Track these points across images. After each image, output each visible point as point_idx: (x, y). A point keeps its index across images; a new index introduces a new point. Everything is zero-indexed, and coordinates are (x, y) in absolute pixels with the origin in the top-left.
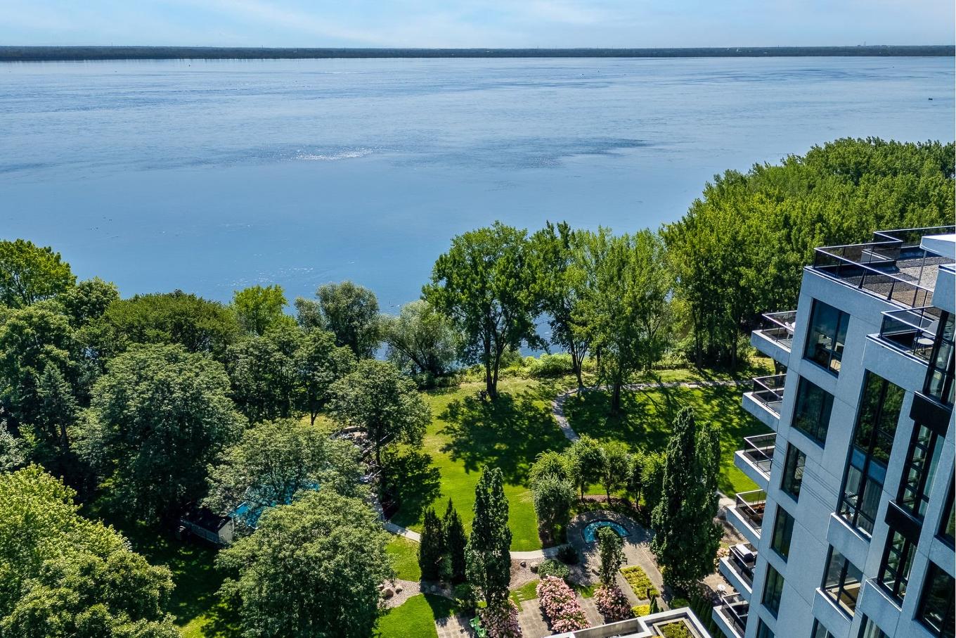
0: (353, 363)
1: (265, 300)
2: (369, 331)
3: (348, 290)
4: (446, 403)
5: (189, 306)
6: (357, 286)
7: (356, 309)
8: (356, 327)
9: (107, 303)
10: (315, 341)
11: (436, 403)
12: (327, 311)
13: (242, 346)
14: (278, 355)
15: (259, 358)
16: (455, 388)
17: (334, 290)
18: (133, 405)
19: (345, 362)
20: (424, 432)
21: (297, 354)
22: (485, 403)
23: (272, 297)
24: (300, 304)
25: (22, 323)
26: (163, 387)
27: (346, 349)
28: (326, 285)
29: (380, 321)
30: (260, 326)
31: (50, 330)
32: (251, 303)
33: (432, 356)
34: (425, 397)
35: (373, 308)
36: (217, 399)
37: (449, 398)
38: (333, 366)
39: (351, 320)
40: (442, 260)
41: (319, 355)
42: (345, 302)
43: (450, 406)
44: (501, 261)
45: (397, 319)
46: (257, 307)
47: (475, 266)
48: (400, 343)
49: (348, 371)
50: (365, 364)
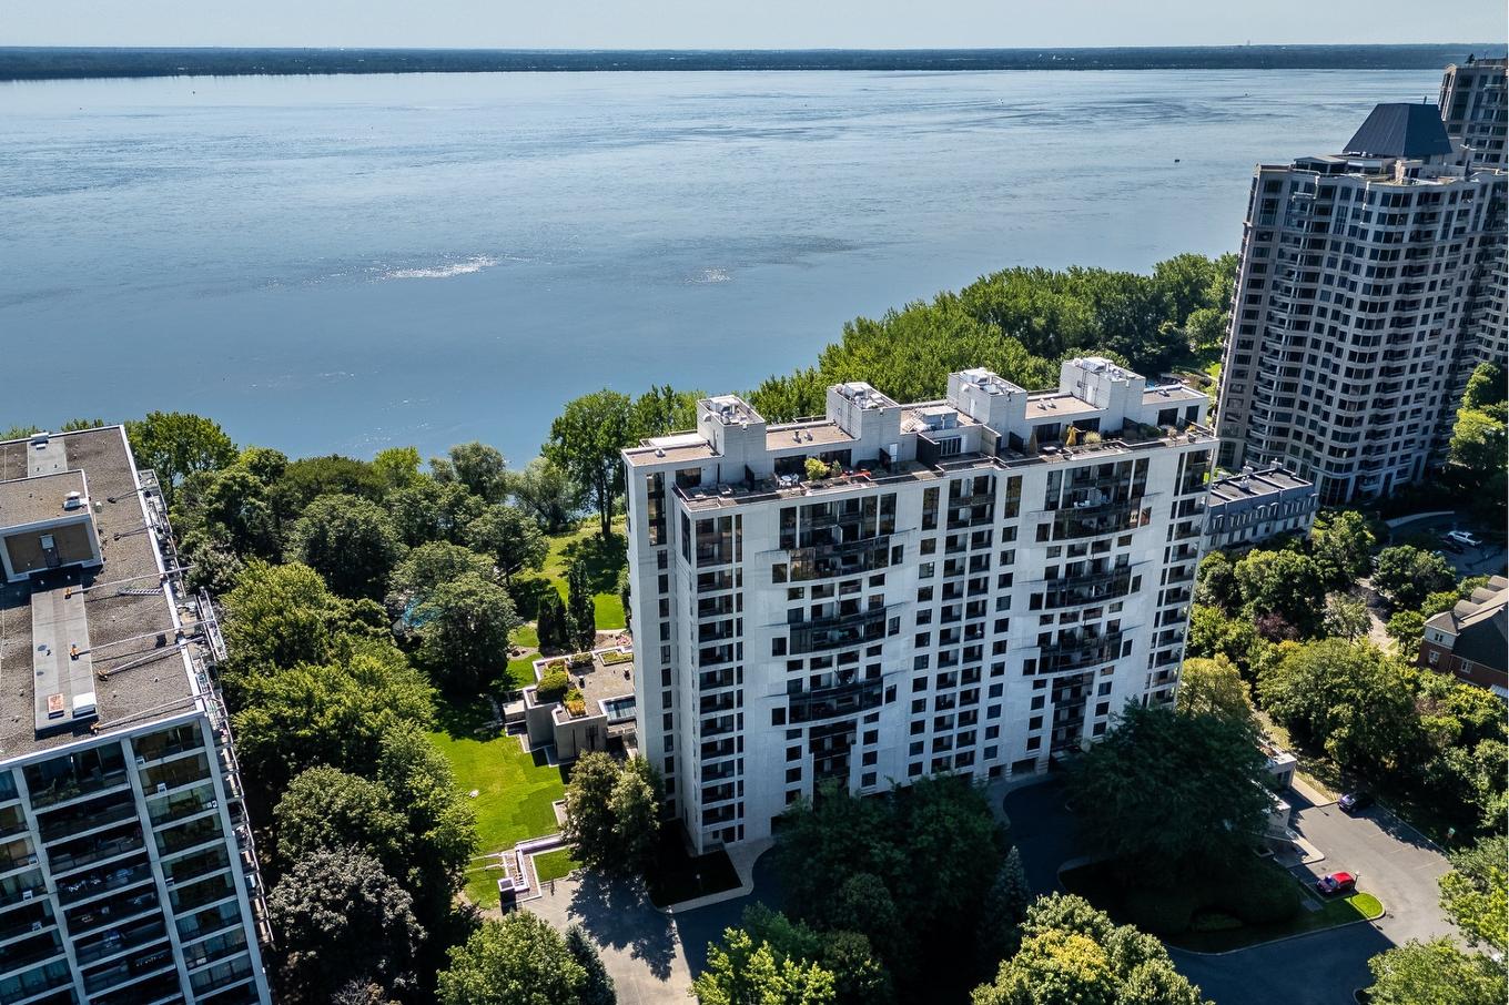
0: (484, 508)
1: (404, 460)
2: (497, 485)
3: (476, 450)
4: (566, 543)
5: (349, 467)
6: (485, 446)
7: (484, 465)
8: (485, 482)
9: (283, 465)
10: (454, 492)
11: (557, 544)
12: (458, 468)
13: (397, 496)
14: (425, 503)
15: (410, 505)
16: (575, 531)
17: (464, 450)
18: (332, 534)
19: (478, 508)
20: (544, 559)
21: (440, 501)
22: (599, 542)
23: (409, 457)
24: (433, 463)
25: (231, 482)
26: (351, 523)
27: (478, 498)
28: (458, 446)
29: (507, 476)
30: (401, 482)
31: (249, 488)
32: (392, 463)
33: (555, 507)
34: (549, 539)
35: (500, 464)
36: (388, 531)
37: (569, 540)
38: (468, 510)
39: (481, 475)
40: (558, 423)
41: (458, 501)
42: (474, 460)
43: (569, 545)
44: (607, 422)
45: (522, 474)
46: (397, 466)
47: (584, 427)
48: (525, 495)
49: (480, 515)
50: (495, 508)
